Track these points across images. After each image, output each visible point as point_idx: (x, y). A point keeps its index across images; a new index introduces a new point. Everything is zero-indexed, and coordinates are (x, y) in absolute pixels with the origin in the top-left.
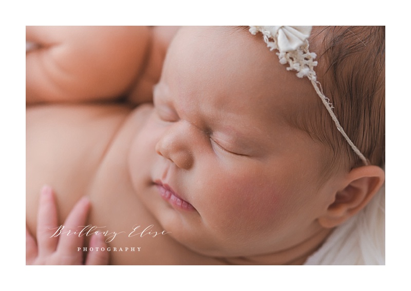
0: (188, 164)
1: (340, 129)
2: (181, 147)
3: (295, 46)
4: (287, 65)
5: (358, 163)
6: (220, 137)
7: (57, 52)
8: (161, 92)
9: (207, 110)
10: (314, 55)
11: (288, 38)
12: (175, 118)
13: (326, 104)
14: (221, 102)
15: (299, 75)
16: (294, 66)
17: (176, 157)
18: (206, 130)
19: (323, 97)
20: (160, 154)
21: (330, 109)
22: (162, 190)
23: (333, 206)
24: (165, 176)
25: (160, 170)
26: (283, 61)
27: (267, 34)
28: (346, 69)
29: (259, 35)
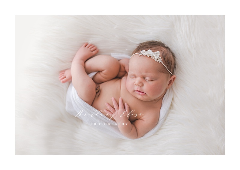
0: (143, 85)
1: (168, 70)
2: (141, 82)
3: (158, 57)
4: (157, 61)
5: (171, 76)
6: (147, 78)
7: (104, 72)
8: (129, 73)
9: (144, 74)
10: (161, 58)
11: (156, 56)
12: (135, 77)
13: (165, 66)
14: (146, 72)
15: (159, 62)
16: (158, 61)
17: (140, 85)
18: (144, 78)
19: (164, 65)
20: (136, 85)
21: (166, 67)
22: (138, 92)
23: (169, 85)
24: (138, 89)
25: (136, 88)
26: (156, 60)
27: (151, 56)
28: (166, 59)
29: (150, 57)
